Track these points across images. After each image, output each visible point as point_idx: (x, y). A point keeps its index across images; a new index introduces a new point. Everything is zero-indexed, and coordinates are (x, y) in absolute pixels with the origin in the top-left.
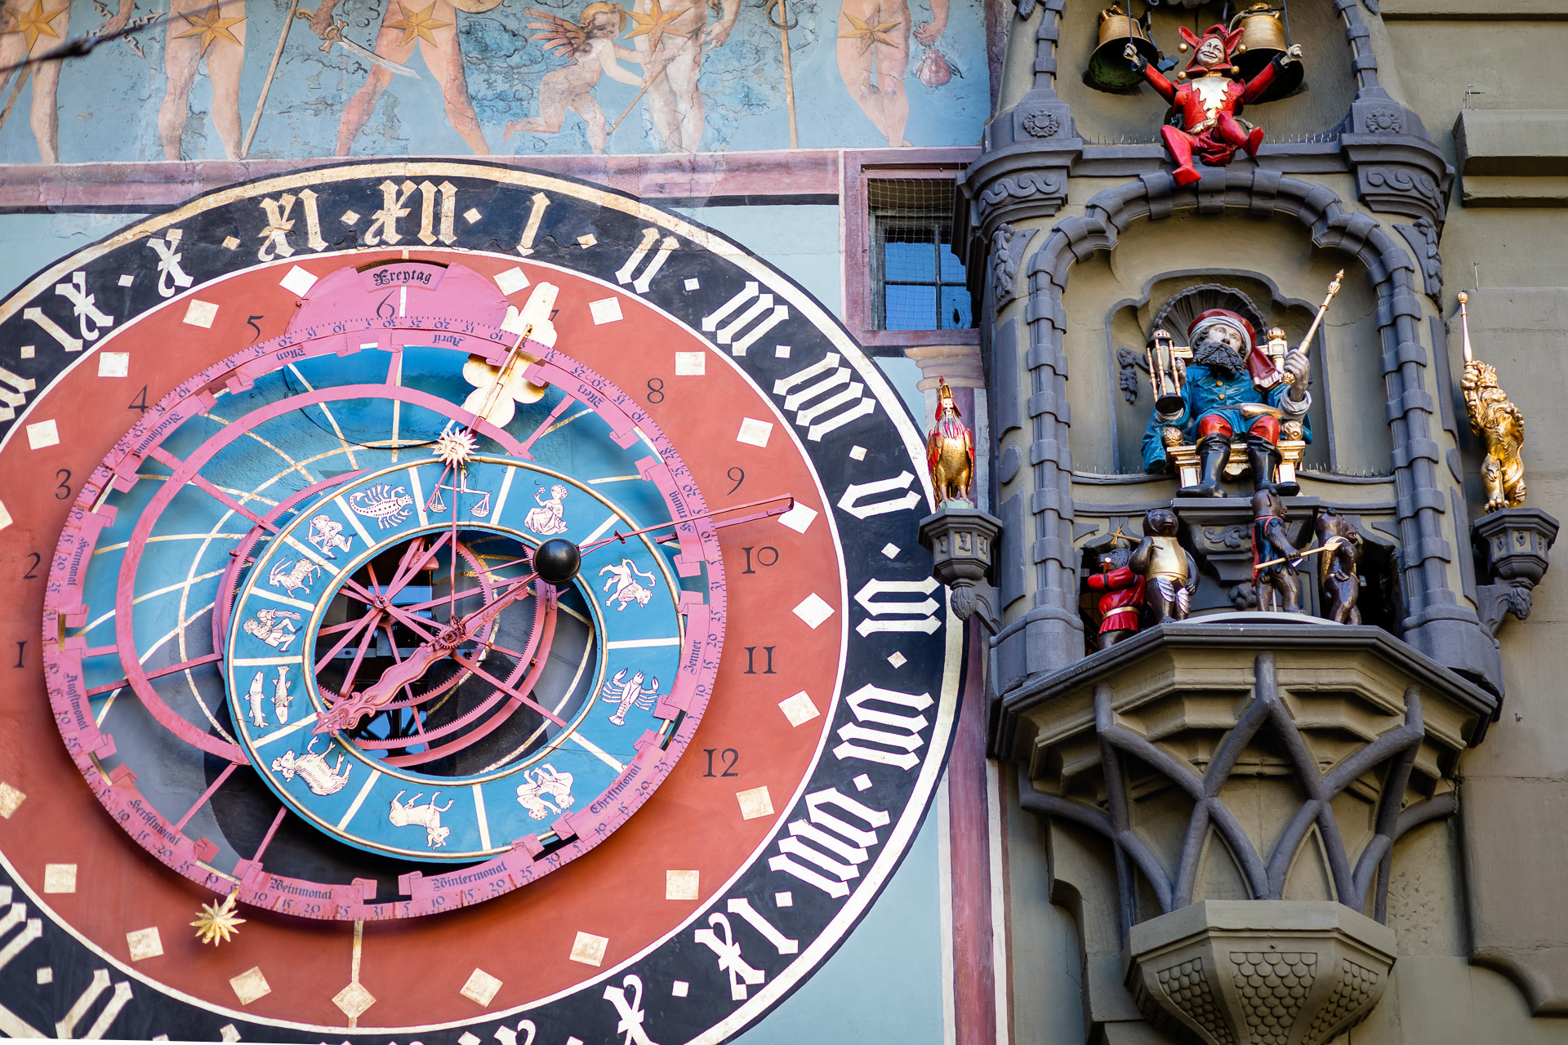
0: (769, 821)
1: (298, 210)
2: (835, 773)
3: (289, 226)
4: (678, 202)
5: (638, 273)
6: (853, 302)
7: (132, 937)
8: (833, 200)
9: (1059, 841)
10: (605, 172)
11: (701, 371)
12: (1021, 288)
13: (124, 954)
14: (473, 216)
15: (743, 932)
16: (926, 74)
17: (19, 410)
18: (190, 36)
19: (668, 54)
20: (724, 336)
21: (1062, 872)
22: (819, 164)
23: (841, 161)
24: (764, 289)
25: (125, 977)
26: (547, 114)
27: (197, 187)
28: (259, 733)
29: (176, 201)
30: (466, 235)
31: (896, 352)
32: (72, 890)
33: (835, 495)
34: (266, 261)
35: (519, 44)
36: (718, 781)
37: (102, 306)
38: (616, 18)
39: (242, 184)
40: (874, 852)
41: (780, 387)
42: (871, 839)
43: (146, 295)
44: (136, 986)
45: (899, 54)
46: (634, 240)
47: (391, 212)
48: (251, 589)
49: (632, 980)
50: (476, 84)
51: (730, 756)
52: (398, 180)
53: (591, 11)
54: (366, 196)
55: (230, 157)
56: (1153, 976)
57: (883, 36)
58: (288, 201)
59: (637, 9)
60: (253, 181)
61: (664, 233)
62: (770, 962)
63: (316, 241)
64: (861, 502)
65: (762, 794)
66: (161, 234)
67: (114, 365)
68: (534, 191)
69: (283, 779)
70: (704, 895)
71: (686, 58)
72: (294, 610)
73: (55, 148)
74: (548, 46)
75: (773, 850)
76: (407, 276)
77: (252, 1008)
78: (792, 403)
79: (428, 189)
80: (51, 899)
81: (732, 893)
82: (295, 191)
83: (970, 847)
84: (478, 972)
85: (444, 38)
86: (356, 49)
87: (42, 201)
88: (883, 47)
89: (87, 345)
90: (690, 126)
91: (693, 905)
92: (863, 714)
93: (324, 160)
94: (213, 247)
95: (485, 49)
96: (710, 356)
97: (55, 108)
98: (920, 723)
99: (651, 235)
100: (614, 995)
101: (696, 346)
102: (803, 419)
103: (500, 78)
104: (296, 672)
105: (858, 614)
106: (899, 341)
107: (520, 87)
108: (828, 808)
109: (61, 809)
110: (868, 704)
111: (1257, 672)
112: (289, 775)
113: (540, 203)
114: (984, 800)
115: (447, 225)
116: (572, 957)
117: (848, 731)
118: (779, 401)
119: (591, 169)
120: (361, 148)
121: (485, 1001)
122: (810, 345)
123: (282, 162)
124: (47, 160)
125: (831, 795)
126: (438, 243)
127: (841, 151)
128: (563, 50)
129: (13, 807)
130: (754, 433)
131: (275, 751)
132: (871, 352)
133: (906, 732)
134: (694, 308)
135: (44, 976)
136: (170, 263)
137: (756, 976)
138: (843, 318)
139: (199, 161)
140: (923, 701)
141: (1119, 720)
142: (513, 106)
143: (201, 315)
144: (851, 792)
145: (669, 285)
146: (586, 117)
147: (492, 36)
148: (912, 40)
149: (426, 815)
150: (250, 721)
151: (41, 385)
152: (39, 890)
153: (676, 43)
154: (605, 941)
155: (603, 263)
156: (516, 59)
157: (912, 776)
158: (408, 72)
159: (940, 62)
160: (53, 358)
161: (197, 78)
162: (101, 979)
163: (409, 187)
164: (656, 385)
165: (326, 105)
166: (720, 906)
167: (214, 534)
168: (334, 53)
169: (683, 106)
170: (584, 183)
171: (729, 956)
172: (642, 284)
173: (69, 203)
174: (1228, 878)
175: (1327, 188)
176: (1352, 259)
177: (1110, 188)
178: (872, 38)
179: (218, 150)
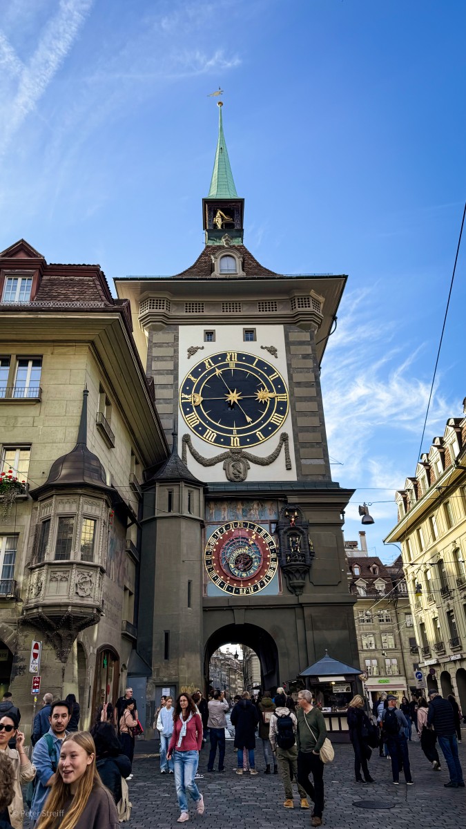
0: (267, 572)
3: (232, 526)
4: (258, 524)
5: (255, 530)
6: (270, 532)
7: (227, 582)
8: (268, 523)
9: (285, 574)
10: (253, 521)
11: (260, 538)
12: (281, 535)
14: (244, 525)
15: (266, 580)
17: (215, 541)
18: (223, 510)
21: (285, 576)
23: (268, 520)
24: (264, 531)
25: (227, 584)
27: (225, 523)
30: (244, 527)
32: (223, 578)
33: (269, 547)
34: (231, 529)
35: (246, 511)
36: (263, 569)
37: (220, 533)
42: (273, 573)
43: (223, 532)
46: (255, 527)
47: (239, 525)
49: (259, 583)
50: (243, 514)
51: (264, 567)
52: (239, 522)
53: (251, 508)
54: (236, 523)
56: (291, 585)
58: (232, 524)
59: (254, 507)
60: (229, 522)
61: (257, 526)
63: (234, 527)
64: (271, 548)
65: (266, 570)
66: (223, 527)
71: (257, 512)
73: (215, 520)
74: (248, 511)
75: (267, 574)
76: (240, 530)
77: (235, 586)
78: (266, 540)
79: (241, 523)
83: (279, 573)
84: (249, 583)
85: (241, 510)
86: (235, 511)
87: (215, 524)
88: (271, 512)
89: (219, 536)
90: (258, 517)
91: (262, 578)
92: (272, 564)
93: (234, 520)
94: (227, 528)
96: (261, 536)
97: (215, 516)
105: (272, 556)
106: (273, 535)
107: (246, 514)
108: (270, 571)
109: (221, 572)
111: (296, 566)
113: (249, 524)
114: (280, 570)
115: (242, 526)
116: (255, 582)
121: (250, 585)
122: (267, 535)
123: (231, 520)
129: (218, 572)
130: (264, 542)
132: (271, 536)
133: (275, 565)
134: (259, 532)
135: (222, 584)
136: (224, 529)
137: (267, 583)
139: (225, 521)
140: (276, 563)
144: (272, 569)
146: (251, 517)
147: (244, 510)
148: (273, 510)
151: (217, 539)
152: (221, 578)
153: (257, 510)
154: (257, 581)
155: (253, 529)
157: (275, 568)
158: (239, 513)
159: (275, 512)
161: (224, 514)
165: (233, 516)
166: (264, 578)
168: (233, 511)
170: (251, 522)
171: (265, 582)
173: (217, 524)
174: (295, 578)
175: (300, 527)
176: (302, 532)
177: (286, 528)
178: (270, 510)
179: (226, 520)
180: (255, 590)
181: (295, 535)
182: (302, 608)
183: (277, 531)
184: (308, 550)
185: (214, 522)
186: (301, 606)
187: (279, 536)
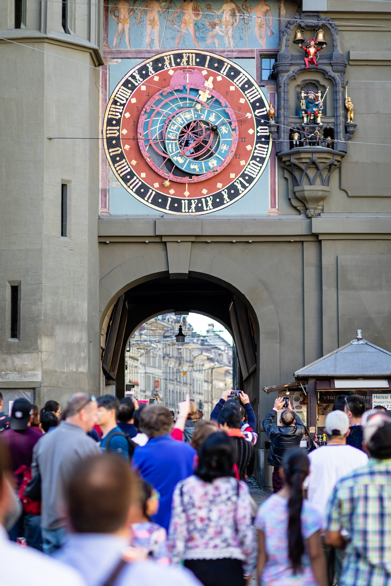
0: (245, 165)
1: (170, 59)
2: (254, 158)
3: (169, 62)
4: (230, 58)
5: (224, 71)
6: (257, 77)
7: (154, 184)
8: (254, 58)
9: (285, 171)
10: (218, 52)
11: (234, 90)
12: (282, 85)
13: (153, 187)
14: (198, 60)
15: (241, 183)
16: (269, 34)
17: (129, 96)
18: (150, 24)
19: (228, 29)
20: (238, 83)
21: (286, 176)
22: (252, 51)
23: (255, 51)
24: (244, 75)
25: (154, 191)
26: (209, 41)
27: (154, 54)
28: (171, 153)
29: (150, 57)
30: (197, 64)
31: (263, 86)
32: (145, 177)
33: (254, 112)
34: (166, 69)
35: (204, 27)
36: (237, 159)
37: (141, 77)
38: (219, 22)
39: (161, 54)
40: (260, 170)
41: (246, 92)
42: (259, 168)
43: (147, 75)
44: (156, 192)
45: (265, 30)
46: (223, 65)
47: (185, 59)
48: (168, 129)
49: (226, 190)
50: (197, 34)
51: (239, 155)
52: (186, 53)
53: (215, 20)
54: (180, 56)
55: (159, 49)
56: (297, 194)
57: (262, 26)
58: (168, 57)
59: (223, 20)
60: (163, 53)
61: (228, 64)
62: (244, 187)
63: (173, 65)
64: (258, 113)
65: (244, 161)
66: (149, 63)
67: (144, 88)
68: (207, 55)
69: (175, 161)
70: (236, 177)
71: (231, 30)
72: (175, 133)
73: (130, 46)
74: (209, 27)
75: (245, 170)
76: (188, 71)
77: (172, 195)
78: (248, 95)
79: (190, 55)
80: (142, 178)
81: (239, 177)
82: (169, 55)
83: (273, 169)
84: (204, 189)
85: (192, 25)
86: (177, 27)
87: (129, 56)
88: (262, 28)
89: (139, 84)
90: (232, 43)
91: (234, 179)
92: (258, 148)
93: (174, 49)
94: (157, 66)
95: (198, 28)
96: (236, 87)
97: (129, 38)
98: (266, 150)
99: (226, 64)
100: (223, 192)
101: (233, 85)
102: (250, 98)
103: (201, 33)
104: (176, 144)
105: (258, 132)
106: (264, 84)
107: (204, 35)
108: (253, 163)
109: (142, 164)
110: (259, 147)
111: (312, 155)
112: (176, 160)
113: (208, 58)
114: (275, 162)
115: (194, 62)
116: (217, 187)
117: (256, 151)
118: (246, 95)
119: (216, 51)
120: (180, 46)
121: (205, 194)
122: (251, 85)
123: (167, 49)
124: (129, 48)
125: (254, 161)
126: (193, 65)
127: (256, 49)
128: (211, 28)
129: (135, 164)
130: (242, 101)
131: (173, 156)
132: (260, 86)
133: (264, 151)
134: (233, 78)
135: (142, 190)
136: (151, 69)
137: (243, 189)
138: (256, 80)
139: (154, 49)
140: (267, 146)
141: (294, 160)
142: (203, 39)
143: (156, 79)
144: (256, 161)
145: (229, 74)
146: (215, 41)
147: (200, 25)
148: (267, 27)
149: (196, 167)
150: (169, 151)
151: (132, 91)
152: (140, 177)
153: (229, 27)
154: (222, 184)
155: (219, 69)
156: (203, 30)
157: (264, 159)
158: (186, 32)
159: (271, 31)
160: (133, 87)
161: (152, 33)
162: (151, 191)
163: (188, 54)
164: (227, 92)
165: (173, 38)
166: (238, 179)
167: (161, 118)
168: (174, 28)
169: (231, 39)
170: (215, 54)
171: (239, 186)
172: (225, 74)
173: (133, 57)
174: (307, 181)
175: (328, 69)
176: (331, 80)
177: (296, 68)
178: (260, 26)
179: (157, 47)
180: (215, 205)
181: (314, 85)
182: (320, 242)
183: (274, 77)
184: (342, 119)
185: (127, 52)
186: (317, 238)
187: (278, 87)
